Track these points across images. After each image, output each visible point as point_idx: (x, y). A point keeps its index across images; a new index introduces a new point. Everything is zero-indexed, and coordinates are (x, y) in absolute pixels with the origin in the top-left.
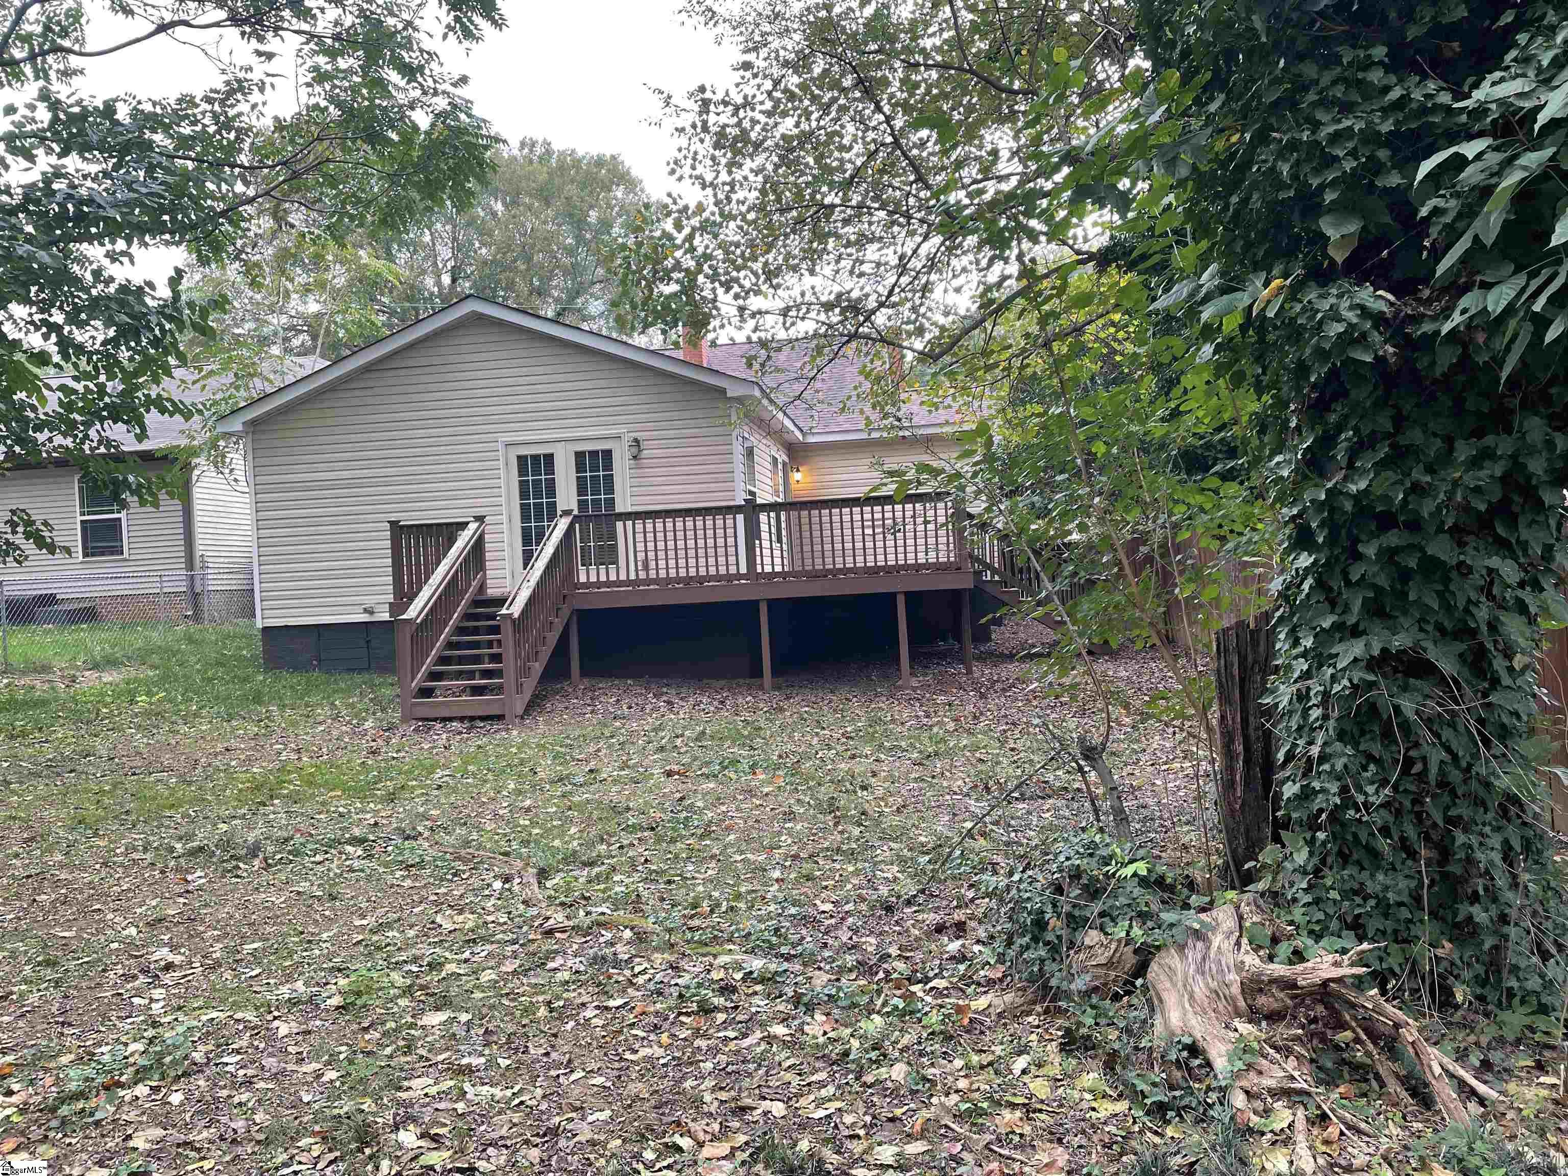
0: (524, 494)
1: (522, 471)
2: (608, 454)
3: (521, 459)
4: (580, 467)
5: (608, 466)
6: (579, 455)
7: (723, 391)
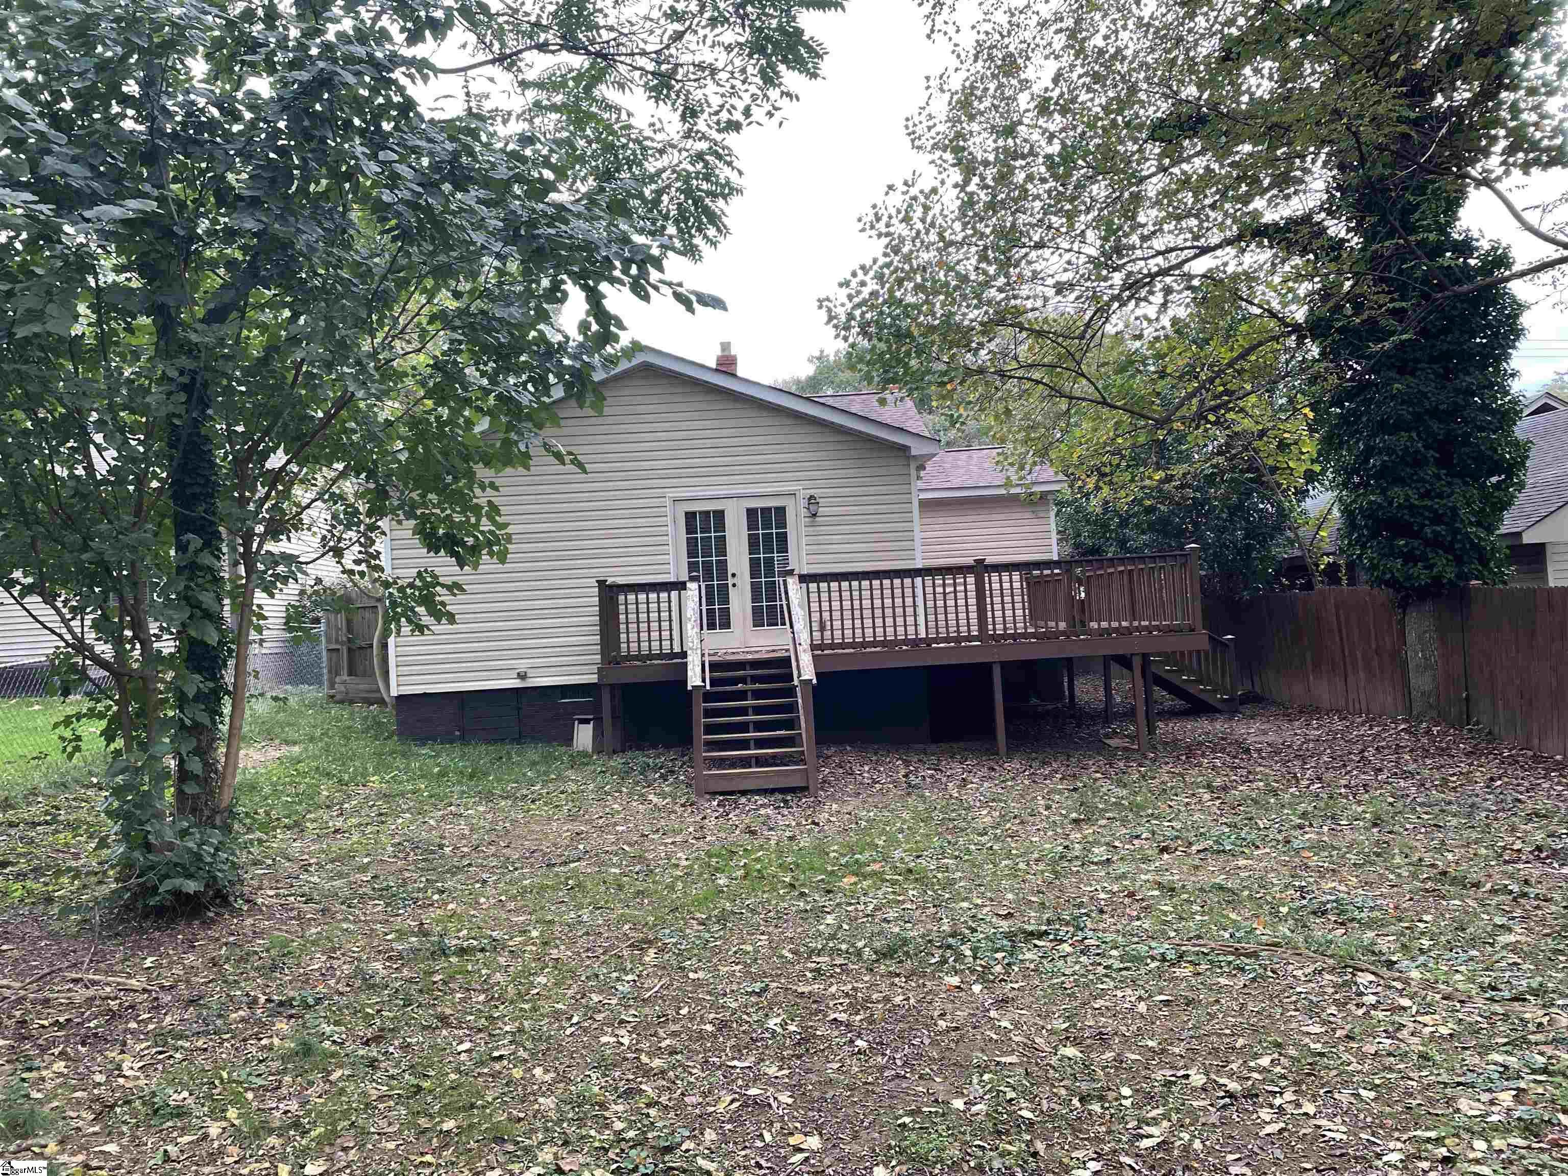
0: (692, 553)
1: (690, 529)
2: (781, 511)
3: (690, 517)
4: (752, 525)
5: (782, 523)
6: (751, 513)
7: (905, 449)
